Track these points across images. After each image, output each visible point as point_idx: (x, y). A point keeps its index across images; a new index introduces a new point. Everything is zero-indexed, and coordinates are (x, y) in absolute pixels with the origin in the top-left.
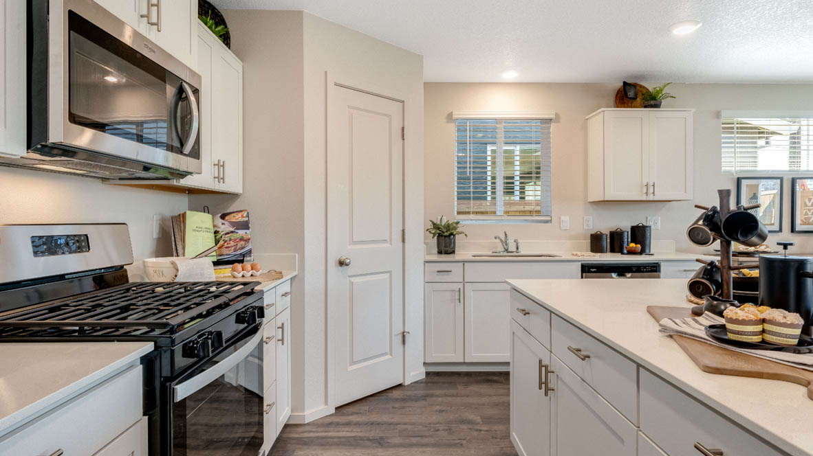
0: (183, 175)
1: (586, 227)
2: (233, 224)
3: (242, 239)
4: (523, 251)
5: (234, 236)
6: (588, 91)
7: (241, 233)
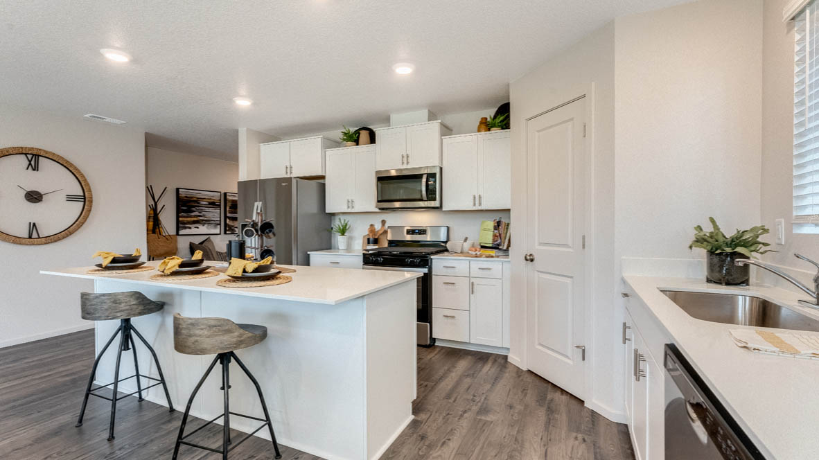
3: (496, 235)
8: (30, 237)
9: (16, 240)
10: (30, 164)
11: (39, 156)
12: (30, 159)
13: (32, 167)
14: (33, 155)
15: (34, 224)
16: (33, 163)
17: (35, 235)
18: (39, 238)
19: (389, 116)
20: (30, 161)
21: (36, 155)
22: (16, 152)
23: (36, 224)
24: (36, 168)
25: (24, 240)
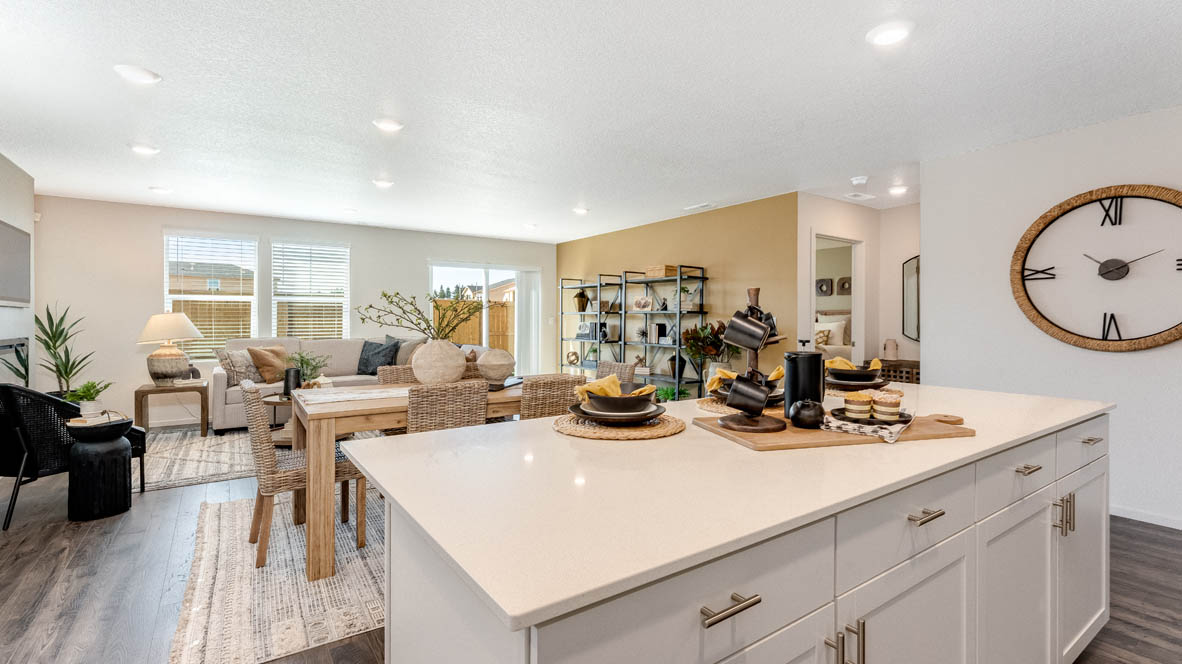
8: (1105, 338)
9: (1080, 341)
10: (1107, 215)
11: (1122, 197)
12: (1107, 208)
13: (1110, 219)
14: (1112, 198)
15: (1112, 316)
16: (1112, 213)
17: (1113, 335)
18: (1120, 340)
20: (1107, 211)
21: (1116, 197)
22: (1082, 200)
23: (1116, 318)
24: (1117, 221)
25: (1092, 342)
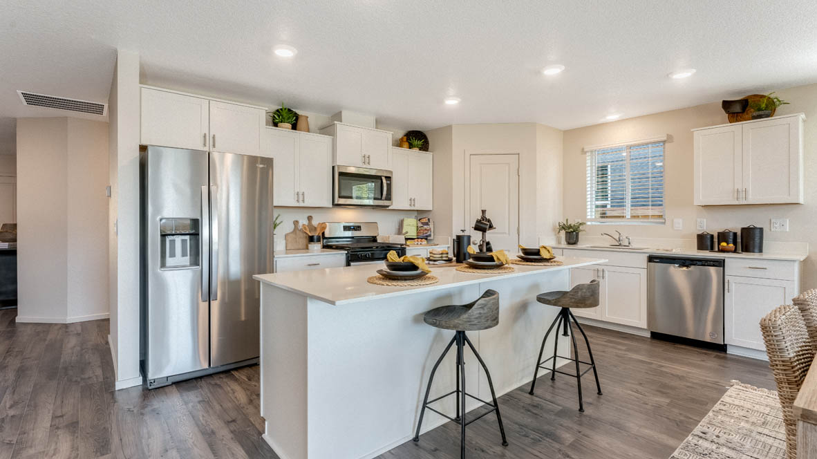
0: (388, 206)
1: (698, 228)
2: (422, 223)
3: (426, 230)
4: (634, 245)
5: (422, 228)
6: (697, 112)
7: (425, 227)
19: (341, 112)
